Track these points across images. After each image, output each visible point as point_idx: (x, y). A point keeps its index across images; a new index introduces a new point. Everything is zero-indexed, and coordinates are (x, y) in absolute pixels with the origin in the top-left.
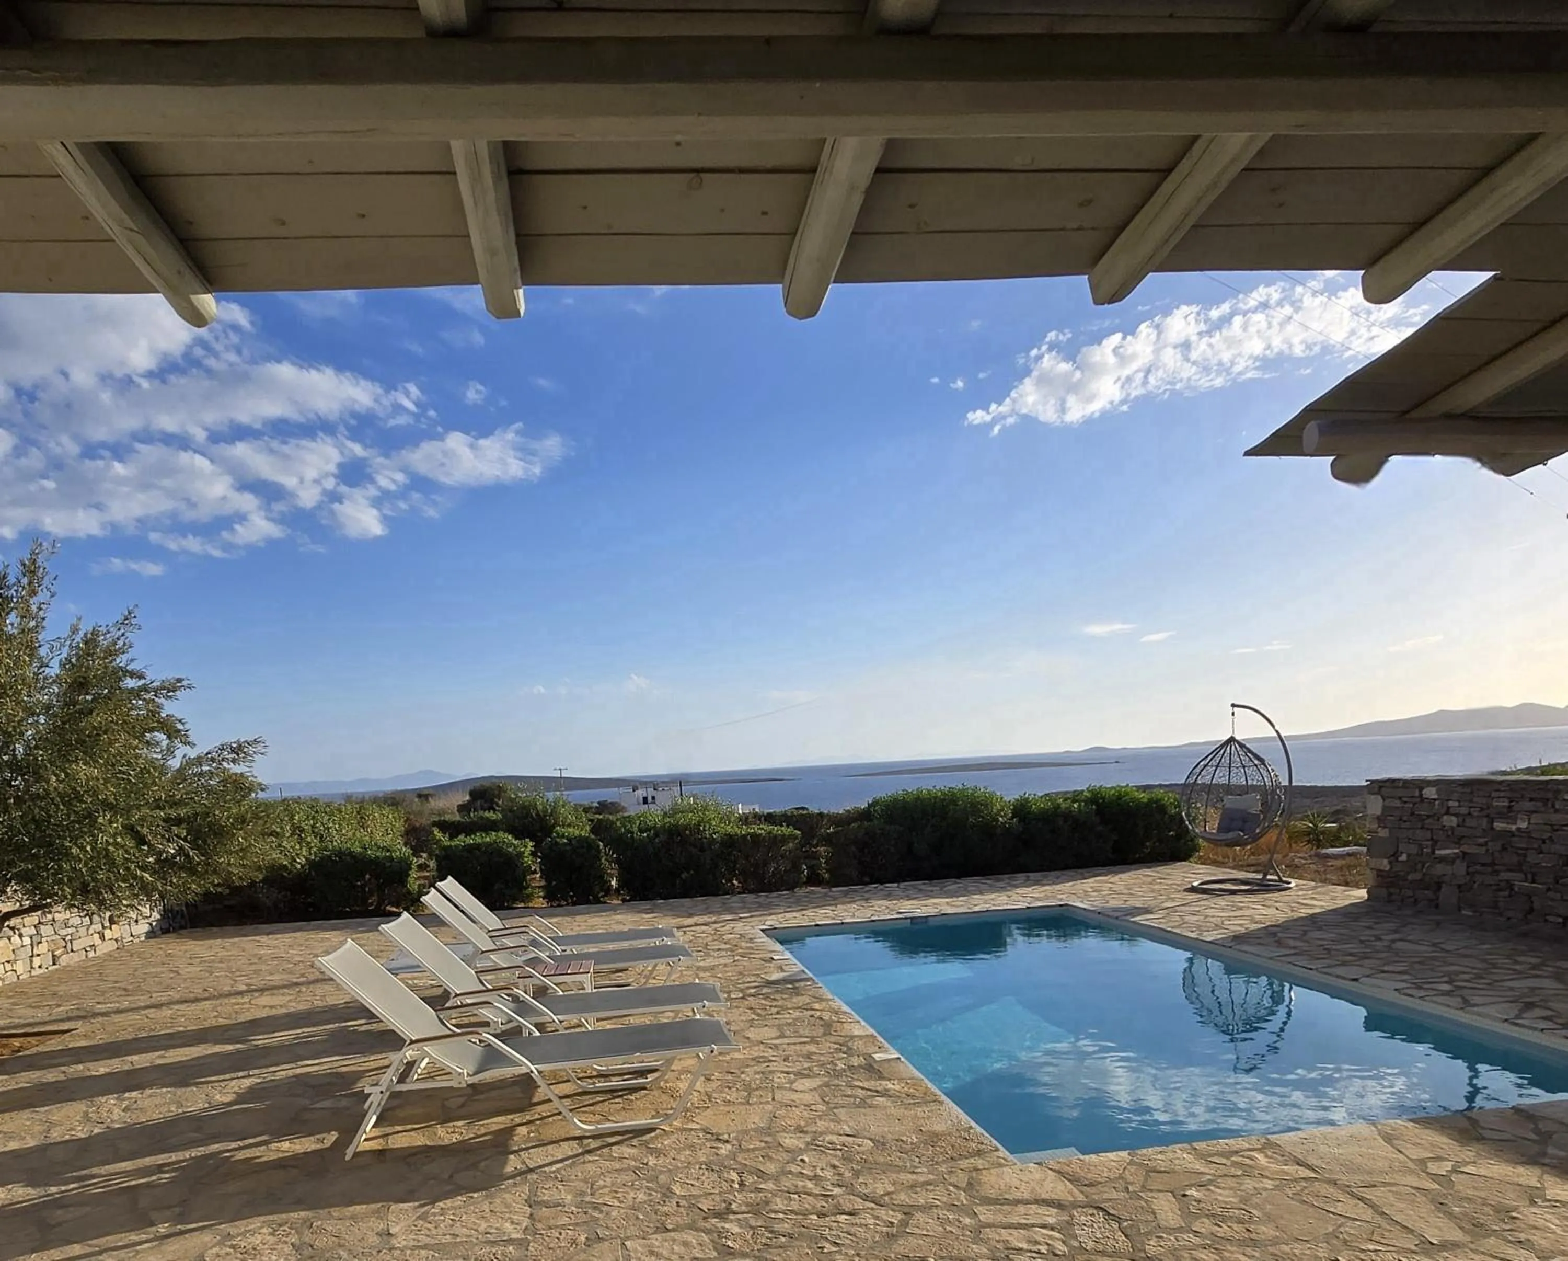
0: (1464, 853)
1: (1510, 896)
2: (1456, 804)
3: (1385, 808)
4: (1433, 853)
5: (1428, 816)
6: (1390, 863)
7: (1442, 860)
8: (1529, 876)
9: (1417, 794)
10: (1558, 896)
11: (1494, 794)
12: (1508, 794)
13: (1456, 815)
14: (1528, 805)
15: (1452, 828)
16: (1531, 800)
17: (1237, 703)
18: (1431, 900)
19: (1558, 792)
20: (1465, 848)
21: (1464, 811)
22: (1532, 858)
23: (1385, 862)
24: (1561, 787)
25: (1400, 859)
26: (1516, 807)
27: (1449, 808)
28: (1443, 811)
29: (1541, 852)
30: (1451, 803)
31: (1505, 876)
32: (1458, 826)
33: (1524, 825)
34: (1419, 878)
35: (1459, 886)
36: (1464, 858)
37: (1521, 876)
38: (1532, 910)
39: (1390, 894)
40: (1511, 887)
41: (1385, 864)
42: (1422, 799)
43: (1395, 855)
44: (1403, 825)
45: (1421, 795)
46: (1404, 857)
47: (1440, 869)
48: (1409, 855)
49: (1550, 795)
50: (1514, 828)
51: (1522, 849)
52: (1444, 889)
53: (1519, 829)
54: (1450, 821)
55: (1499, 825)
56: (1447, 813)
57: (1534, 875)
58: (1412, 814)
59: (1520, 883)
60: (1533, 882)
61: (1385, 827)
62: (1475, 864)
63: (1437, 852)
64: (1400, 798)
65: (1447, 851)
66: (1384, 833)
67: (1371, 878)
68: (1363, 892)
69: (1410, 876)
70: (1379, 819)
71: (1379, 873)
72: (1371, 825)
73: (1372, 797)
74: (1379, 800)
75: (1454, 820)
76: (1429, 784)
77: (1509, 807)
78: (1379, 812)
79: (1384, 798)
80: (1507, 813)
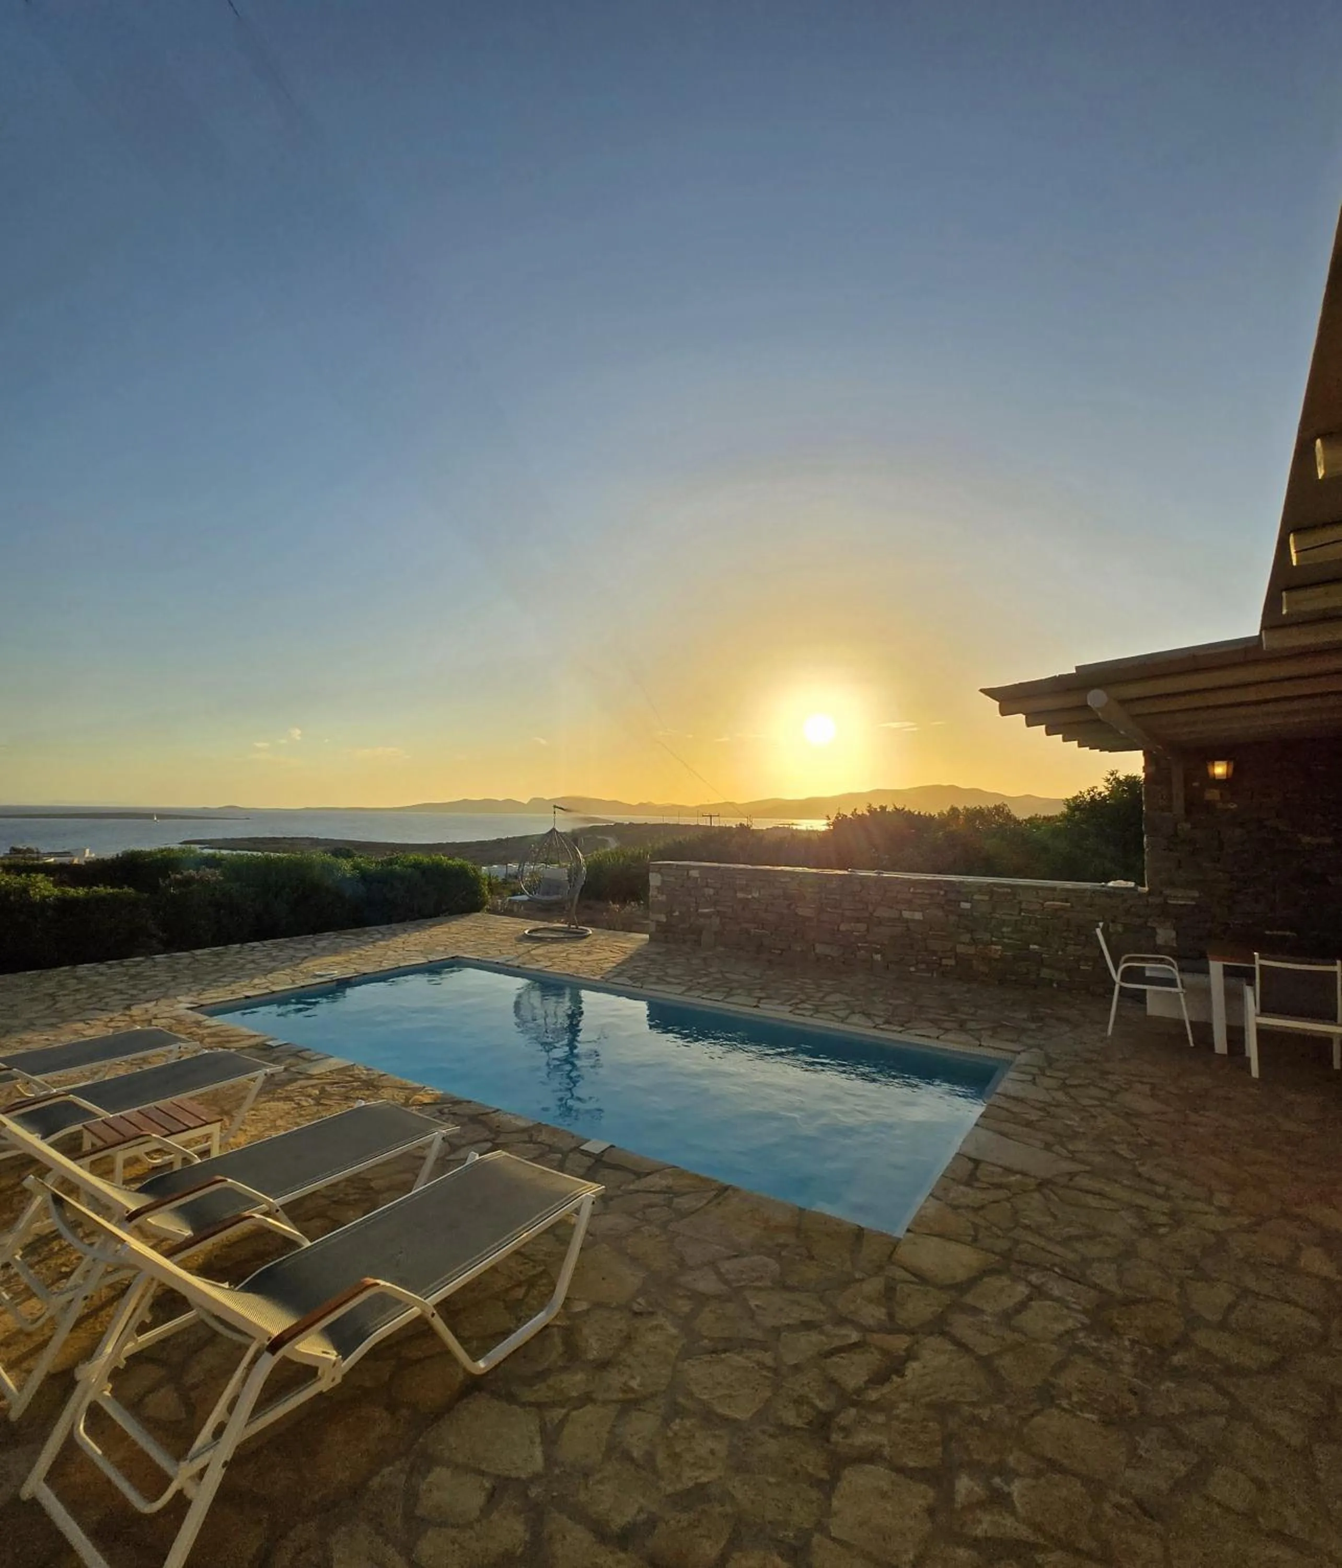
0: (718, 912)
1: (749, 938)
2: (713, 881)
3: (663, 882)
4: (697, 911)
5: (693, 888)
6: (668, 916)
7: (704, 915)
8: (761, 926)
9: (686, 873)
10: (779, 938)
11: (738, 876)
12: (747, 876)
13: (714, 888)
14: (758, 884)
15: (710, 896)
16: (761, 880)
17: (557, 805)
18: (695, 941)
19: (776, 876)
20: (719, 908)
21: (718, 885)
22: (762, 914)
23: (664, 916)
25: (674, 914)
26: (751, 884)
27: (707, 882)
28: (704, 885)
29: (767, 911)
30: (709, 880)
31: (745, 925)
32: (714, 894)
33: (756, 895)
34: (688, 927)
35: (716, 932)
36: (718, 915)
37: (756, 926)
38: (762, 945)
39: (666, 937)
40: (747, 932)
41: (663, 918)
42: (689, 878)
44: (676, 893)
45: (688, 874)
46: (677, 913)
47: (702, 921)
48: (680, 912)
49: (772, 878)
50: (750, 897)
51: (755, 909)
52: (705, 933)
53: (753, 898)
54: (708, 891)
55: (740, 895)
56: (707, 886)
57: (763, 924)
58: (682, 886)
59: (755, 930)
60: (763, 928)
61: (663, 894)
62: (726, 918)
63: (700, 910)
64: (673, 875)
65: (707, 910)
66: (662, 898)
67: (653, 927)
68: (647, 936)
69: (681, 926)
70: (658, 888)
71: (658, 923)
72: (652, 892)
73: (654, 874)
74: (659, 876)
75: (711, 891)
76: (694, 868)
77: (747, 885)
78: (659, 884)
79: (662, 875)
80: (746, 888)
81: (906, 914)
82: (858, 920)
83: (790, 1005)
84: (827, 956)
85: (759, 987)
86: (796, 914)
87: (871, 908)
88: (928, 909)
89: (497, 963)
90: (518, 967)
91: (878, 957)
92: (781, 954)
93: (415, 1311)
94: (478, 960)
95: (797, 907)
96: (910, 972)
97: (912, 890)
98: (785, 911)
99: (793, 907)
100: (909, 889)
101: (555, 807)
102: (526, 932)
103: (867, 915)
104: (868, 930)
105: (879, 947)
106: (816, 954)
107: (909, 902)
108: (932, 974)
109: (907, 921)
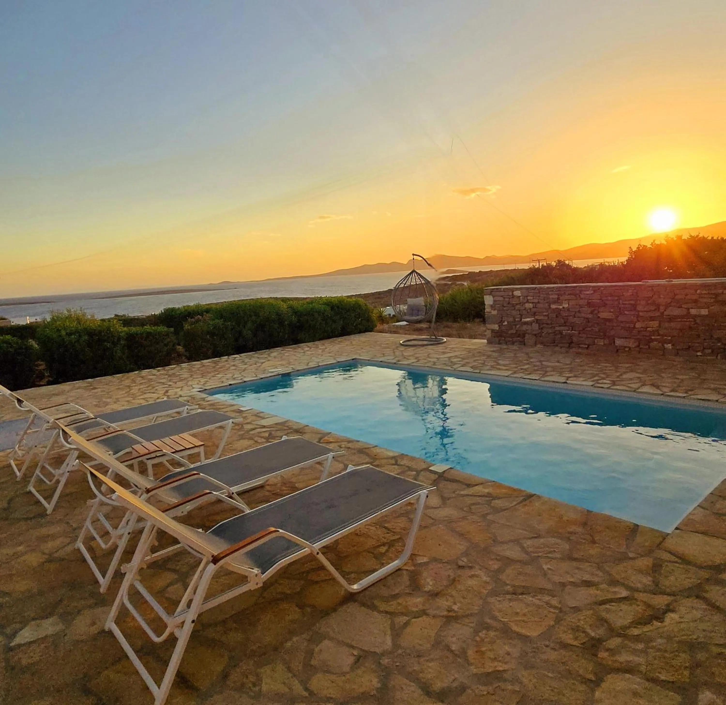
0: (537, 320)
1: (561, 337)
2: (532, 298)
3: (494, 301)
4: (521, 320)
5: (517, 304)
6: (499, 326)
7: (526, 323)
8: (570, 328)
9: (511, 294)
10: (585, 336)
11: (550, 293)
12: (558, 292)
13: (533, 303)
14: (567, 297)
15: (530, 309)
16: (569, 294)
17: (415, 253)
18: (521, 342)
19: (581, 291)
20: (536, 317)
21: (536, 301)
22: (571, 319)
23: (497, 325)
24: (583, 289)
25: (504, 324)
26: (561, 298)
27: (528, 300)
28: (525, 301)
29: (575, 317)
30: (529, 298)
31: (558, 328)
32: (533, 307)
33: (566, 306)
34: (515, 332)
35: (535, 335)
36: (537, 323)
37: (567, 328)
38: (572, 342)
39: (499, 340)
40: (561, 333)
41: (496, 327)
42: (513, 296)
43: (502, 322)
44: (505, 308)
45: (513, 294)
46: (506, 323)
47: (525, 327)
48: (508, 322)
49: (578, 292)
50: (561, 307)
51: (566, 316)
52: (527, 336)
53: (563, 307)
54: (529, 306)
55: (553, 306)
56: (528, 302)
57: (572, 327)
58: (509, 303)
59: (566, 331)
60: (572, 330)
61: (495, 310)
62: (543, 324)
63: (523, 320)
64: (502, 296)
65: (528, 319)
66: (494, 312)
67: (488, 333)
68: (485, 341)
69: (510, 332)
70: (491, 306)
71: (493, 331)
72: (487, 310)
73: (488, 296)
74: (491, 297)
75: (531, 305)
76: (517, 289)
77: (558, 299)
78: (491, 303)
79: (494, 297)
80: (557, 301)
81: (693, 312)
82: (652, 319)
84: (625, 347)
85: (569, 370)
86: (599, 317)
87: (662, 308)
88: (712, 306)
89: (381, 361)
90: (395, 363)
91: (669, 346)
92: (587, 348)
93: (306, 551)
94: (369, 360)
95: (599, 312)
96: (697, 356)
97: (698, 291)
98: (590, 316)
99: (596, 312)
100: (696, 291)
101: (414, 255)
102: (401, 342)
103: (658, 314)
104: (660, 326)
105: (670, 338)
106: (617, 347)
107: (696, 301)
108: (717, 356)
109: (695, 316)
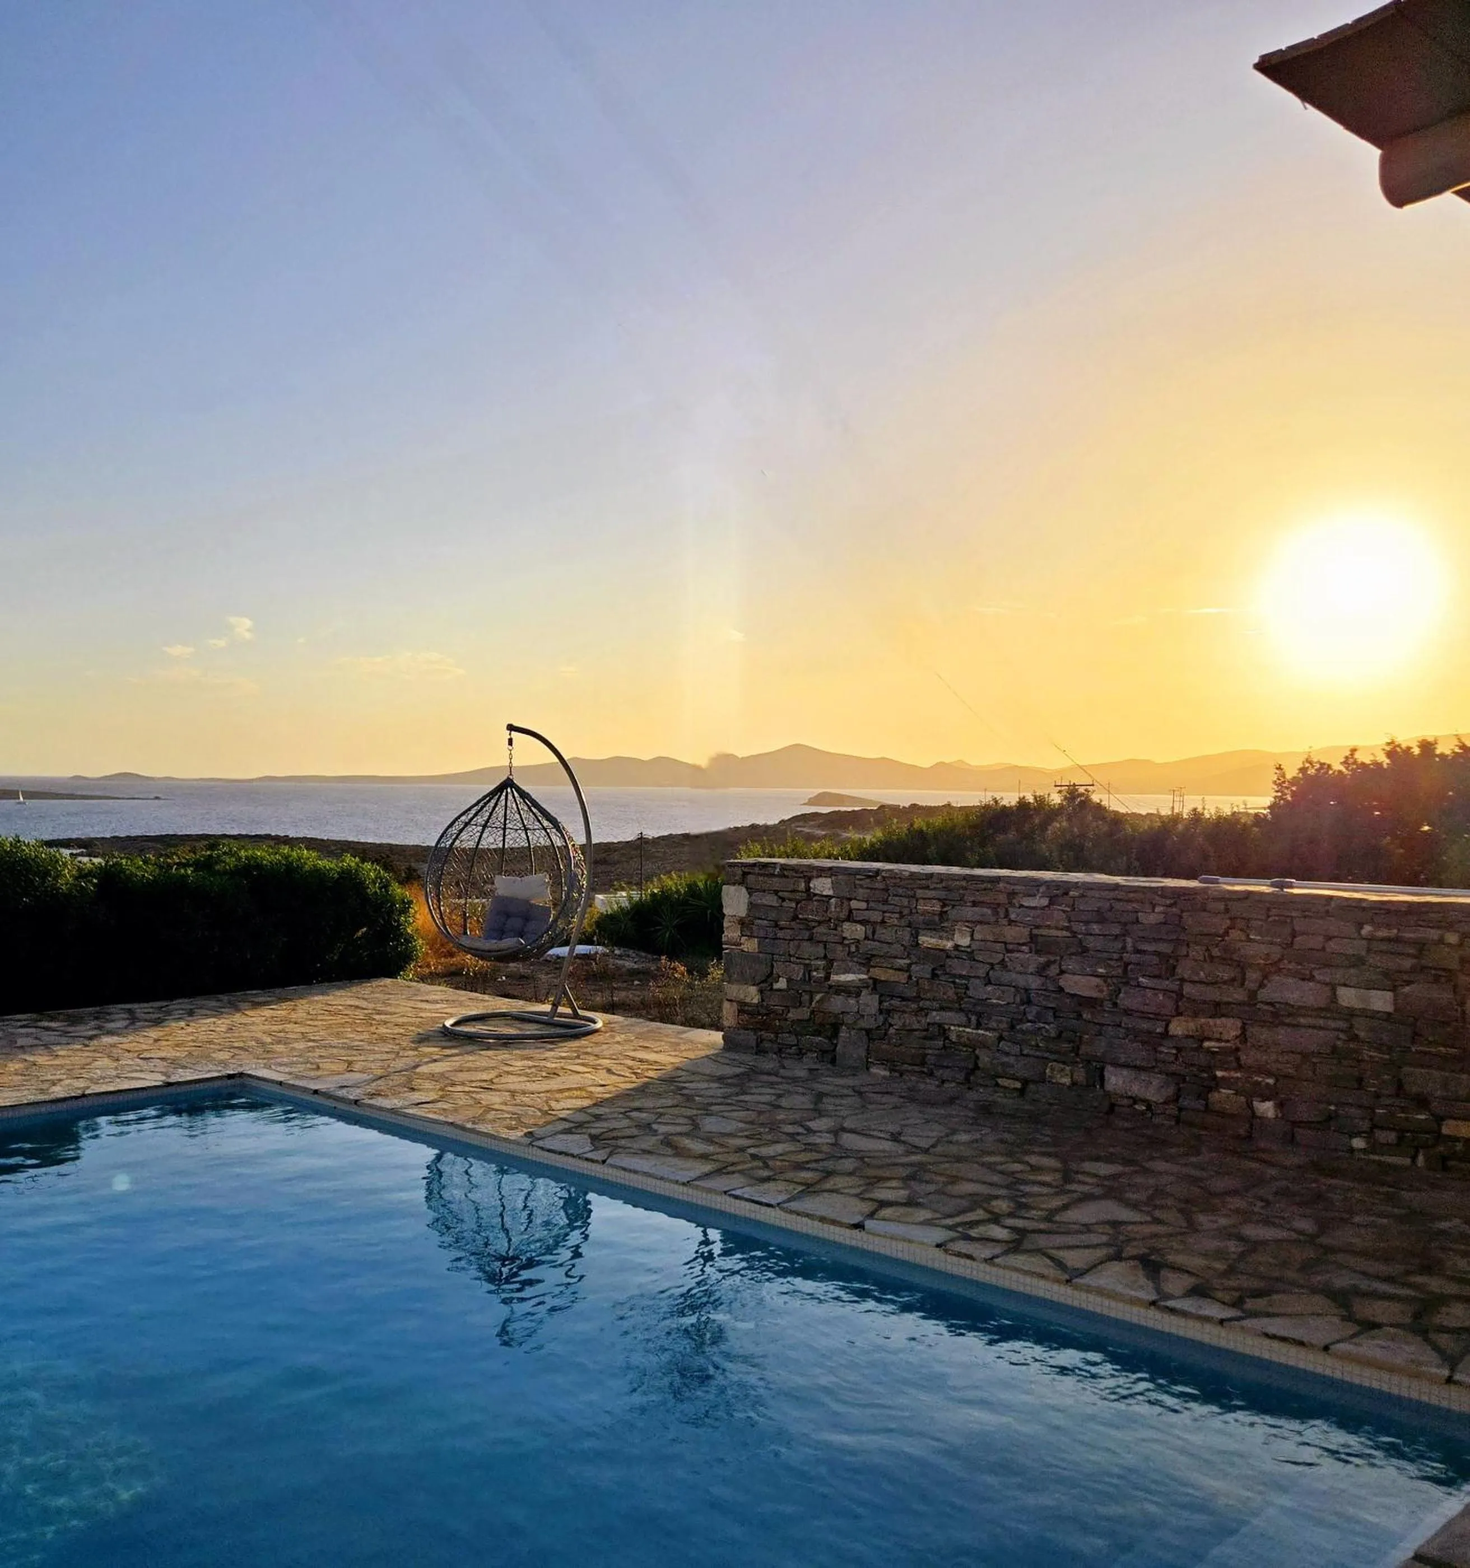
0: (875, 981)
1: (944, 1047)
2: (864, 905)
3: (752, 906)
4: (827, 978)
5: (820, 923)
6: (761, 991)
7: (843, 989)
8: (973, 1018)
9: (802, 886)
10: (1016, 1049)
11: (920, 893)
12: (942, 894)
13: (863, 923)
14: (969, 912)
15: (857, 942)
16: (974, 904)
17: (514, 726)
18: (824, 1052)
19: (1012, 894)
20: (876, 972)
21: (875, 916)
22: (979, 991)
23: (753, 990)
24: (1018, 888)
25: (776, 986)
26: (953, 914)
27: (851, 911)
28: (843, 915)
29: (989, 982)
30: (854, 904)
31: (936, 1016)
32: (866, 938)
33: (965, 941)
34: (807, 1016)
35: (868, 1032)
36: (874, 989)
37: (962, 1018)
38: (976, 1067)
39: (760, 1041)
40: (943, 1031)
41: (752, 994)
42: (809, 895)
43: (770, 978)
44: (780, 934)
45: (808, 889)
46: (782, 984)
47: (837, 1004)
48: (789, 980)
49: (1002, 898)
50: (949, 945)
51: (961, 977)
52: (843, 1033)
53: (957, 947)
54: (854, 931)
55: (927, 940)
56: (850, 918)
57: (979, 1015)
58: (795, 918)
59: (959, 1028)
60: (978, 1026)
61: (751, 937)
62: (892, 997)
63: (834, 978)
64: (776, 892)
65: (849, 977)
66: (750, 945)
67: (729, 1014)
68: (717, 1037)
69: (793, 1015)
70: (742, 922)
71: (743, 1008)
72: (731, 933)
73: (732, 888)
74: (743, 890)
75: (857, 931)
76: (822, 872)
77: (942, 914)
78: (743, 912)
79: (750, 891)
80: (938, 924)
81: (1348, 997)
82: (1218, 1009)
83: (950, 1228)
84: (1135, 1100)
85: (904, 1172)
86: (1061, 990)
87: (1253, 976)
88: (1409, 983)
89: (316, 1092)
90: (356, 1102)
91: (1266, 1108)
92: (1022, 1092)
94: (281, 1083)
95: (1062, 972)
96: (1352, 1150)
97: (1367, 929)
98: (1034, 983)
99: (1054, 970)
100: (1360, 926)
101: (511, 728)
102: (448, 1023)
103: (1239, 995)
104: (1243, 1037)
105: (1271, 1081)
106: (1107, 1094)
107: (1357, 962)
108: (1414, 1158)
109: (1351, 1014)
